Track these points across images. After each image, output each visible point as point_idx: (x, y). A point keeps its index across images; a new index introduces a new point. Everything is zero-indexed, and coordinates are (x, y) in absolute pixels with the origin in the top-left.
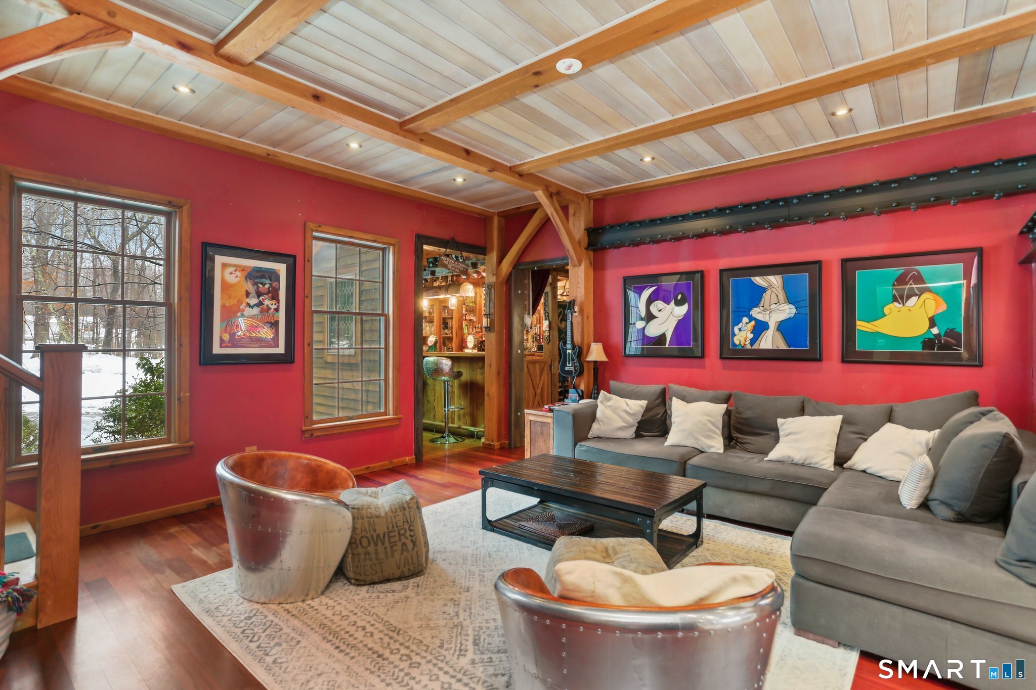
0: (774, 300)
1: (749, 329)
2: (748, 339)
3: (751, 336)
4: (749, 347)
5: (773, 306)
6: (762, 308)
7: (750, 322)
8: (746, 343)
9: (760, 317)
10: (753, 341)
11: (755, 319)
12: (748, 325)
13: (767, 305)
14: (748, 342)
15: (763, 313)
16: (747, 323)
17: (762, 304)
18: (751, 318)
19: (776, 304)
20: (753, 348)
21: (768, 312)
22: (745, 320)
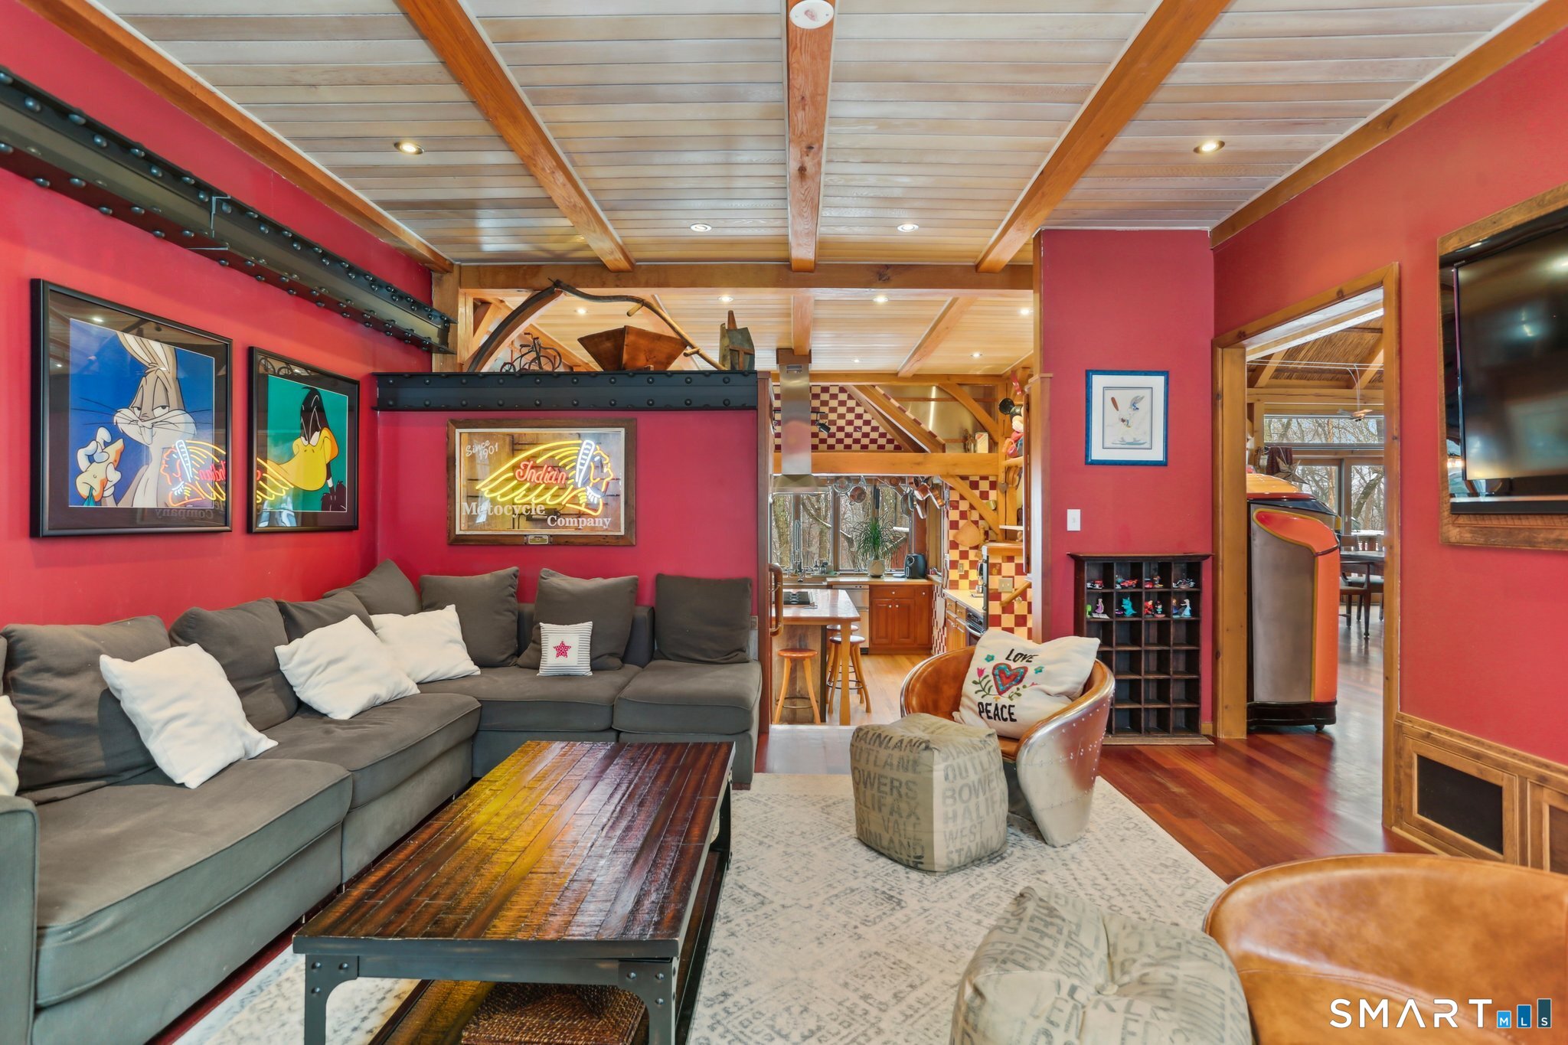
0: (161, 399)
1: (111, 459)
2: (109, 484)
3: (115, 476)
4: (110, 503)
5: (159, 412)
6: (137, 412)
7: (112, 443)
8: (106, 494)
9: (132, 431)
10: (120, 490)
11: (123, 436)
12: (110, 449)
13: (146, 408)
14: (109, 492)
15: (140, 423)
16: (106, 444)
17: (137, 402)
18: (116, 434)
19: (164, 407)
20: (120, 505)
21: (148, 424)
22: (103, 434)
